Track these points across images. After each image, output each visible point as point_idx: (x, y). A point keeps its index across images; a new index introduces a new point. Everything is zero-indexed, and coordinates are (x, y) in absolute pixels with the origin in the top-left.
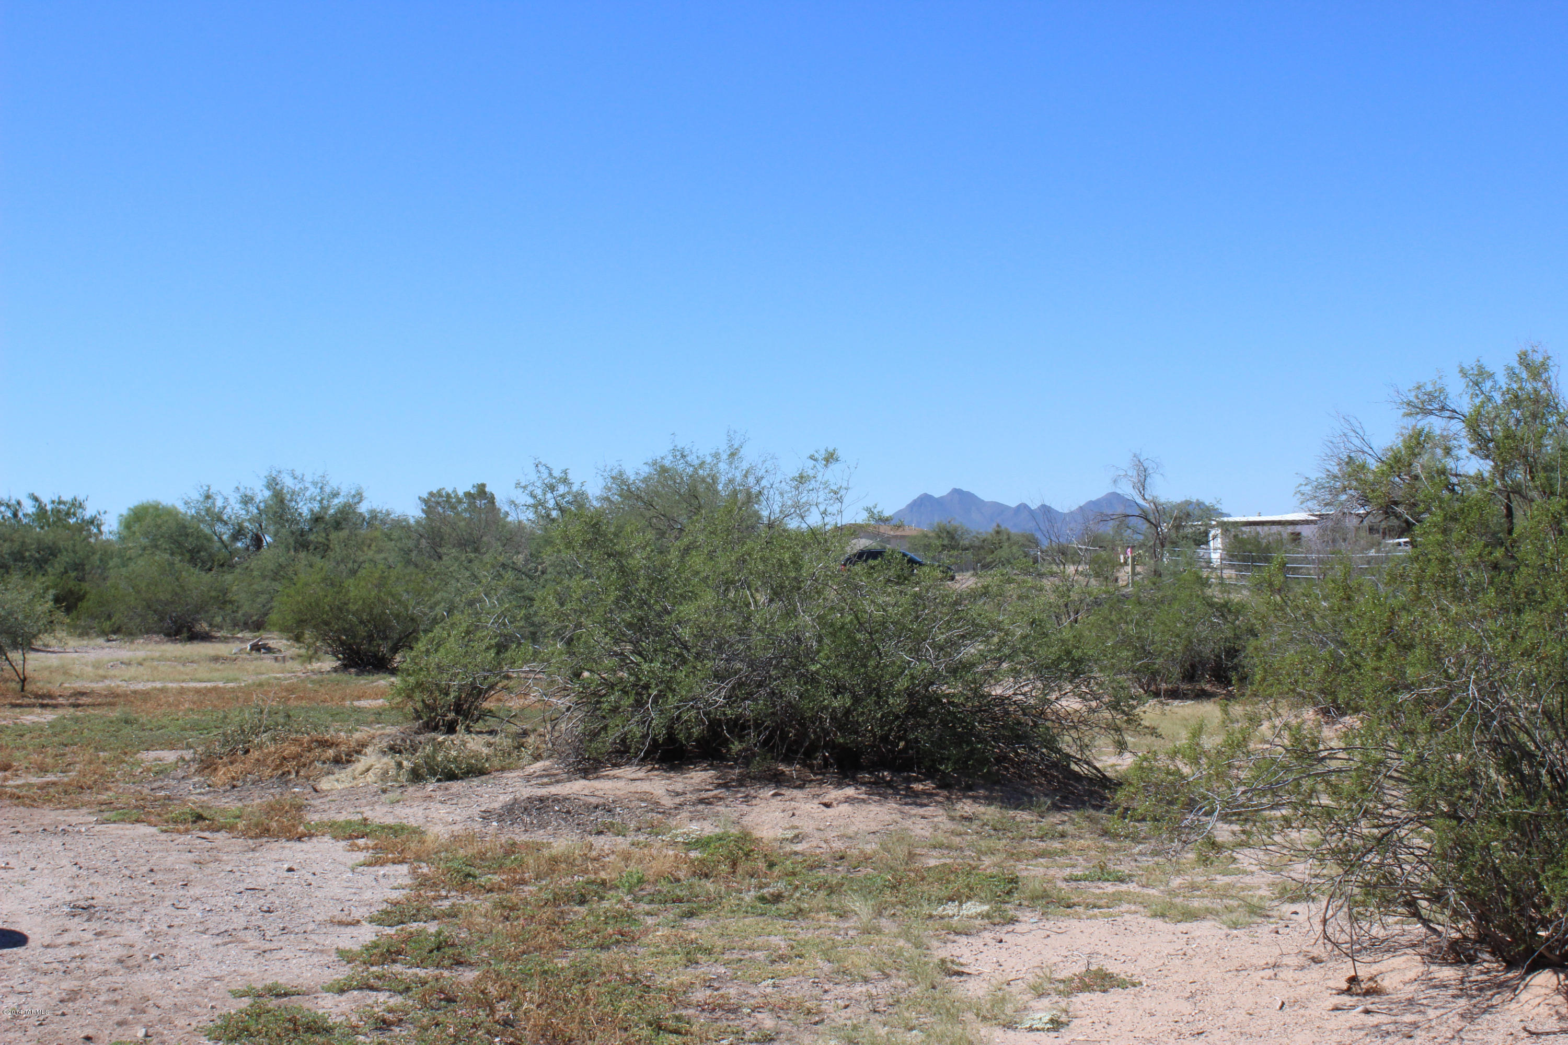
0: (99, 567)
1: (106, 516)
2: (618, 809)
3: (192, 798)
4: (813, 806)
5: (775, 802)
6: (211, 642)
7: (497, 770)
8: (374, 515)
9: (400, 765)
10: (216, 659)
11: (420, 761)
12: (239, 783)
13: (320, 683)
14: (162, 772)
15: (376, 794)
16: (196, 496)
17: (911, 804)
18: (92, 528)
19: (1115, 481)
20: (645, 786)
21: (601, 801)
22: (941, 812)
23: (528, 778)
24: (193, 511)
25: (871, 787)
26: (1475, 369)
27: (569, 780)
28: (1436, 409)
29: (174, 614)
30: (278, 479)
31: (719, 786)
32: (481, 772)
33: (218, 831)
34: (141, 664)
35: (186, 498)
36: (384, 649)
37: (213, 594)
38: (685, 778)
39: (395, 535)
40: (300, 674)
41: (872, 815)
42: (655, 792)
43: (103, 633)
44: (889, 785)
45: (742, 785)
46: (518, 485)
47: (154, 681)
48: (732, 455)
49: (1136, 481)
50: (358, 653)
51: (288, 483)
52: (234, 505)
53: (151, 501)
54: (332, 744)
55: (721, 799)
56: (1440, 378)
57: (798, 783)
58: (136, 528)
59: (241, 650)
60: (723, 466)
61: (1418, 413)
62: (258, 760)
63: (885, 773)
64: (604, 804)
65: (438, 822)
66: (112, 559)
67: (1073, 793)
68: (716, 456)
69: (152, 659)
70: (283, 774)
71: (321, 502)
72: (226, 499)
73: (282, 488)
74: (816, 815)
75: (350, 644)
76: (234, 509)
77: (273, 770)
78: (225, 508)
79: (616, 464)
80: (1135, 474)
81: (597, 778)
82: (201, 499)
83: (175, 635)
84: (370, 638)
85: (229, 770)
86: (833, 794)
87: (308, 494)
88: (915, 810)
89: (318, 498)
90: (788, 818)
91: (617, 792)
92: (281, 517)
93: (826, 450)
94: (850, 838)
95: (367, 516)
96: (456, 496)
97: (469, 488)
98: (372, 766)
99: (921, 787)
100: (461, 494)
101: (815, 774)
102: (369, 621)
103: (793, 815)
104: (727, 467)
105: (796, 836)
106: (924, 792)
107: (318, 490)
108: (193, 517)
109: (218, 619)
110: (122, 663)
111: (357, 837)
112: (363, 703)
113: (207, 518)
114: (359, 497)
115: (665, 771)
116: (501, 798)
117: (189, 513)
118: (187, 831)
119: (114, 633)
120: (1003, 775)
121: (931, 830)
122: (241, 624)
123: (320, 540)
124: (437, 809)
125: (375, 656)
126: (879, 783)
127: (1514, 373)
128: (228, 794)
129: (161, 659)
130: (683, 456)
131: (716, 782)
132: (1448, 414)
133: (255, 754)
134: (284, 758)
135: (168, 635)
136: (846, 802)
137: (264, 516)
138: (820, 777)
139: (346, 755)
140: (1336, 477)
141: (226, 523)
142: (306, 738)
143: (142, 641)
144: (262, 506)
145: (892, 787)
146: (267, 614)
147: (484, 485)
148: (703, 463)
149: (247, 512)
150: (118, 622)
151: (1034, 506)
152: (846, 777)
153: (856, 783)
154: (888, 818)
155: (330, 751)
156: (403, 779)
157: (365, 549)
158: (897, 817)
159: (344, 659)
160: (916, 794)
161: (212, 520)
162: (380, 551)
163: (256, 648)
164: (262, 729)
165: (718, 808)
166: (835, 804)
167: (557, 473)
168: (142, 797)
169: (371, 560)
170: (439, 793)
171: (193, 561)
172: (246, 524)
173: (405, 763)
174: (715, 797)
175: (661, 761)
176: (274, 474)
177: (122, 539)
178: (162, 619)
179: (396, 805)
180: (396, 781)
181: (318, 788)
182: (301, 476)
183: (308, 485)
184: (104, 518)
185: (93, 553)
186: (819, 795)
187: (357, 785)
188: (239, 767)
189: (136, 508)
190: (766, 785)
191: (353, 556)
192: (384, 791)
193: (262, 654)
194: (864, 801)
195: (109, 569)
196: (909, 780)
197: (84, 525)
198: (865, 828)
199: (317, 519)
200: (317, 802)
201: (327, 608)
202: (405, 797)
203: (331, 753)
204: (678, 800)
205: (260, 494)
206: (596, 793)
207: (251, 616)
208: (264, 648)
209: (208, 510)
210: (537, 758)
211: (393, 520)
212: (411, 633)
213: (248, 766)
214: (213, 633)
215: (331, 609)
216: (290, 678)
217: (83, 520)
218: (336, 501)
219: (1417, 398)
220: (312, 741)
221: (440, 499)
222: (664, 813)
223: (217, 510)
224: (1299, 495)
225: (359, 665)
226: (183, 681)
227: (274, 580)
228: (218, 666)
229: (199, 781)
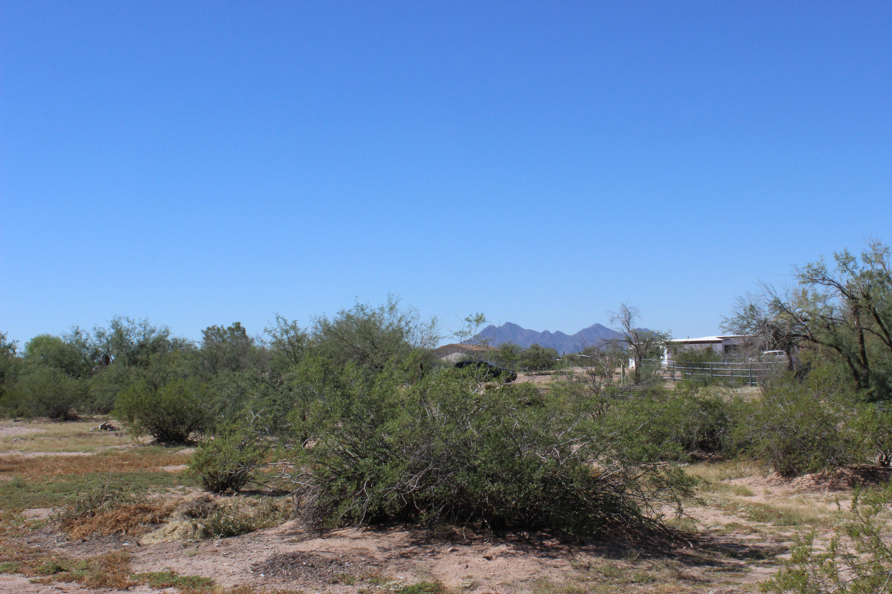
0: (13, 374)
1: (18, 343)
2: (347, 563)
3: (55, 550)
4: (479, 559)
5: (453, 556)
6: (78, 421)
7: (260, 528)
8: (175, 341)
9: (195, 527)
10: (80, 435)
11: (210, 524)
12: (87, 538)
13: (142, 452)
14: (38, 528)
15: (179, 548)
16: (70, 332)
17: (545, 557)
18: (10, 350)
19: (612, 321)
20: (362, 544)
21: (334, 557)
22: (567, 562)
23: (282, 535)
24: (68, 341)
25: (516, 544)
26: (844, 255)
27: (311, 538)
28: (820, 279)
29: (56, 405)
30: (119, 323)
31: (412, 544)
32: (249, 530)
33: (70, 582)
34: (33, 439)
35: (64, 334)
36: (183, 430)
37: (79, 392)
38: (389, 537)
39: (189, 356)
40: (131, 446)
41: (520, 566)
42: (370, 548)
43: (12, 416)
44: (528, 542)
45: (429, 543)
46: (265, 330)
47: (40, 451)
48: (391, 309)
49: (624, 320)
50: (166, 433)
51: (125, 324)
52: (92, 338)
53: (44, 334)
54: (150, 510)
55: (416, 554)
56: (822, 261)
57: (467, 541)
58: (36, 350)
59: (95, 429)
60: (386, 315)
61: (808, 282)
62: (101, 522)
63: (525, 533)
64: (336, 560)
65: (223, 572)
66: (21, 369)
67: (651, 545)
68: (382, 309)
69: (41, 435)
70: (117, 532)
71: (144, 335)
72: (88, 334)
73: (121, 328)
74: (482, 566)
75: (162, 428)
76: (93, 340)
77: (111, 529)
78: (87, 339)
79: (322, 315)
80: (623, 316)
81: (330, 537)
82: (74, 334)
83: (56, 417)
84: (175, 424)
85: (81, 528)
86: (493, 550)
87: (137, 331)
88: (550, 562)
89: (143, 333)
90: (463, 570)
91: (344, 548)
92: (120, 345)
93: (477, 315)
94: (509, 585)
95: (171, 342)
96: (223, 329)
97: (230, 325)
98: (177, 527)
99: (550, 543)
100: (226, 328)
101: (477, 534)
102: (173, 414)
103: (467, 566)
104: (388, 316)
105: (472, 585)
106: (553, 548)
107: (143, 329)
108: (68, 345)
109: (83, 407)
110: (21, 439)
111: (167, 587)
112: (170, 469)
113: (77, 346)
114: (167, 332)
115: (375, 531)
116: (265, 553)
117: (66, 343)
118: (49, 582)
119: (19, 416)
120: (603, 533)
121: (563, 578)
122: (96, 410)
123: (144, 358)
124: (222, 562)
125: (177, 434)
126: (522, 541)
127: (867, 258)
128: (79, 547)
129: (46, 435)
130: (362, 310)
131: (410, 540)
132: (827, 282)
133: (99, 518)
134: (118, 521)
135: (51, 417)
136: (501, 556)
137: (110, 345)
138: (481, 536)
139: (160, 518)
140: (743, 317)
141: (88, 349)
142: (133, 506)
143: (36, 421)
144: (109, 338)
145: (531, 544)
146: (112, 404)
147: (239, 323)
148: (374, 313)
149: (101, 342)
150: (21, 410)
151: (552, 332)
152: (498, 536)
153: (507, 541)
154: (532, 568)
155: (149, 515)
156: (198, 536)
157: (171, 363)
158: (538, 567)
159: (158, 436)
160: (548, 549)
161: (80, 347)
162: (179, 366)
163: (104, 427)
164: (104, 498)
165: (414, 561)
166: (494, 557)
167: (290, 323)
168: (21, 550)
169: (174, 372)
170: (223, 548)
171: (68, 372)
172: (100, 349)
173: (199, 525)
174: (410, 552)
175: (372, 523)
176: (116, 319)
177: (27, 357)
178: (48, 408)
179: (194, 557)
180: (193, 538)
181: (141, 543)
182: (132, 321)
183: (136, 326)
184: (17, 345)
185: (10, 366)
186: (482, 551)
187: (167, 541)
188: (87, 526)
189: (36, 338)
190: (445, 543)
191: (163, 369)
192: (185, 546)
193: (108, 431)
194: (513, 555)
195: (20, 375)
196: (541, 538)
197: (5, 349)
198: (517, 576)
199: (142, 346)
200: (139, 555)
201: (148, 406)
202: (199, 551)
203: (149, 516)
204: (387, 554)
205: (108, 331)
206: (330, 550)
207: (102, 405)
208: (110, 428)
209: (77, 341)
210: (287, 518)
211: (186, 344)
212: (199, 420)
213: (94, 526)
214: (79, 416)
215: (150, 406)
216: (124, 449)
217: (4, 346)
218: (153, 335)
219: (808, 272)
220: (137, 509)
221: (214, 332)
222: (377, 565)
223: (82, 341)
224: (722, 328)
225: (167, 440)
226: (58, 451)
227: (116, 383)
228: (80, 440)
229: (61, 536)
